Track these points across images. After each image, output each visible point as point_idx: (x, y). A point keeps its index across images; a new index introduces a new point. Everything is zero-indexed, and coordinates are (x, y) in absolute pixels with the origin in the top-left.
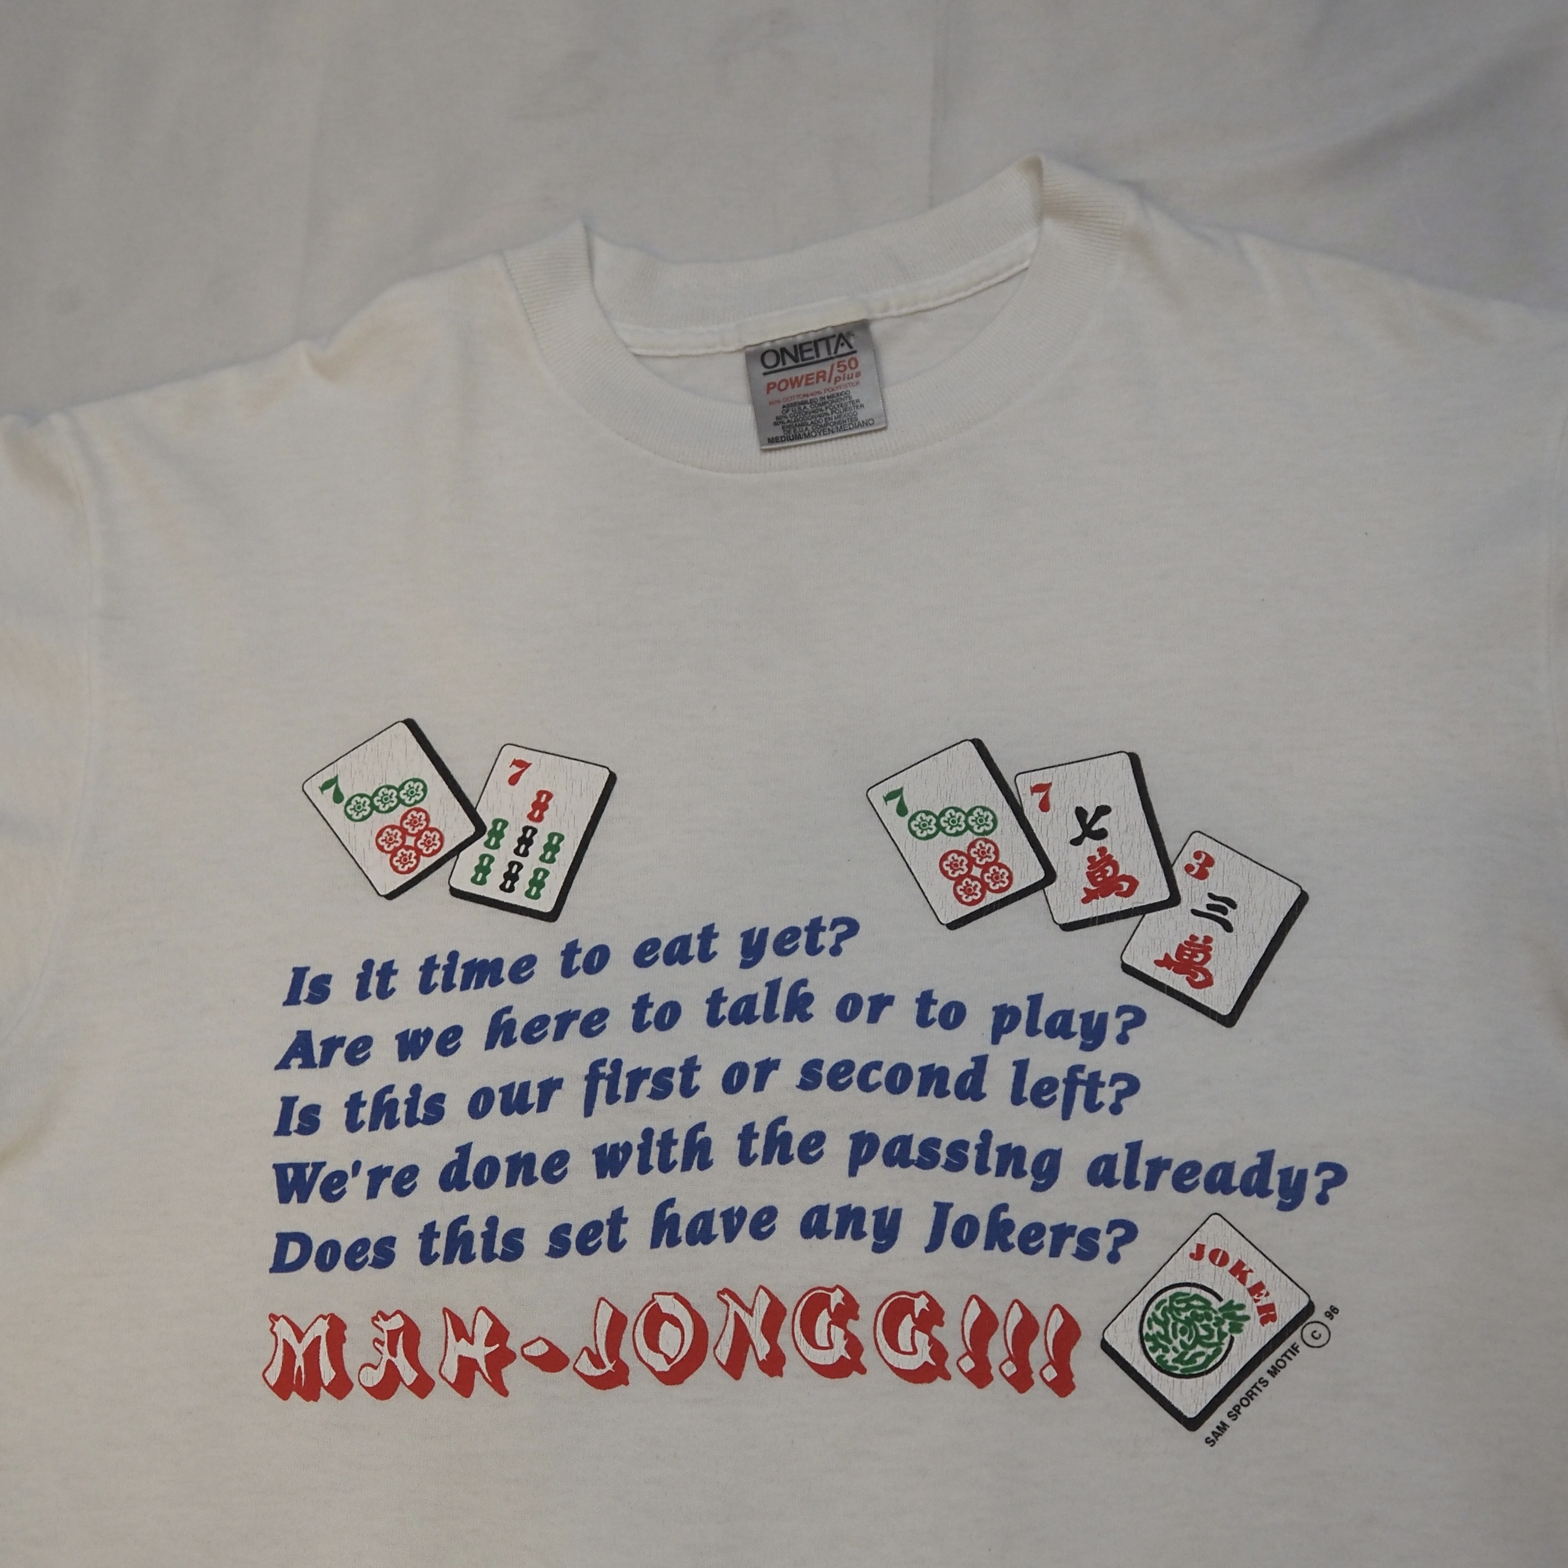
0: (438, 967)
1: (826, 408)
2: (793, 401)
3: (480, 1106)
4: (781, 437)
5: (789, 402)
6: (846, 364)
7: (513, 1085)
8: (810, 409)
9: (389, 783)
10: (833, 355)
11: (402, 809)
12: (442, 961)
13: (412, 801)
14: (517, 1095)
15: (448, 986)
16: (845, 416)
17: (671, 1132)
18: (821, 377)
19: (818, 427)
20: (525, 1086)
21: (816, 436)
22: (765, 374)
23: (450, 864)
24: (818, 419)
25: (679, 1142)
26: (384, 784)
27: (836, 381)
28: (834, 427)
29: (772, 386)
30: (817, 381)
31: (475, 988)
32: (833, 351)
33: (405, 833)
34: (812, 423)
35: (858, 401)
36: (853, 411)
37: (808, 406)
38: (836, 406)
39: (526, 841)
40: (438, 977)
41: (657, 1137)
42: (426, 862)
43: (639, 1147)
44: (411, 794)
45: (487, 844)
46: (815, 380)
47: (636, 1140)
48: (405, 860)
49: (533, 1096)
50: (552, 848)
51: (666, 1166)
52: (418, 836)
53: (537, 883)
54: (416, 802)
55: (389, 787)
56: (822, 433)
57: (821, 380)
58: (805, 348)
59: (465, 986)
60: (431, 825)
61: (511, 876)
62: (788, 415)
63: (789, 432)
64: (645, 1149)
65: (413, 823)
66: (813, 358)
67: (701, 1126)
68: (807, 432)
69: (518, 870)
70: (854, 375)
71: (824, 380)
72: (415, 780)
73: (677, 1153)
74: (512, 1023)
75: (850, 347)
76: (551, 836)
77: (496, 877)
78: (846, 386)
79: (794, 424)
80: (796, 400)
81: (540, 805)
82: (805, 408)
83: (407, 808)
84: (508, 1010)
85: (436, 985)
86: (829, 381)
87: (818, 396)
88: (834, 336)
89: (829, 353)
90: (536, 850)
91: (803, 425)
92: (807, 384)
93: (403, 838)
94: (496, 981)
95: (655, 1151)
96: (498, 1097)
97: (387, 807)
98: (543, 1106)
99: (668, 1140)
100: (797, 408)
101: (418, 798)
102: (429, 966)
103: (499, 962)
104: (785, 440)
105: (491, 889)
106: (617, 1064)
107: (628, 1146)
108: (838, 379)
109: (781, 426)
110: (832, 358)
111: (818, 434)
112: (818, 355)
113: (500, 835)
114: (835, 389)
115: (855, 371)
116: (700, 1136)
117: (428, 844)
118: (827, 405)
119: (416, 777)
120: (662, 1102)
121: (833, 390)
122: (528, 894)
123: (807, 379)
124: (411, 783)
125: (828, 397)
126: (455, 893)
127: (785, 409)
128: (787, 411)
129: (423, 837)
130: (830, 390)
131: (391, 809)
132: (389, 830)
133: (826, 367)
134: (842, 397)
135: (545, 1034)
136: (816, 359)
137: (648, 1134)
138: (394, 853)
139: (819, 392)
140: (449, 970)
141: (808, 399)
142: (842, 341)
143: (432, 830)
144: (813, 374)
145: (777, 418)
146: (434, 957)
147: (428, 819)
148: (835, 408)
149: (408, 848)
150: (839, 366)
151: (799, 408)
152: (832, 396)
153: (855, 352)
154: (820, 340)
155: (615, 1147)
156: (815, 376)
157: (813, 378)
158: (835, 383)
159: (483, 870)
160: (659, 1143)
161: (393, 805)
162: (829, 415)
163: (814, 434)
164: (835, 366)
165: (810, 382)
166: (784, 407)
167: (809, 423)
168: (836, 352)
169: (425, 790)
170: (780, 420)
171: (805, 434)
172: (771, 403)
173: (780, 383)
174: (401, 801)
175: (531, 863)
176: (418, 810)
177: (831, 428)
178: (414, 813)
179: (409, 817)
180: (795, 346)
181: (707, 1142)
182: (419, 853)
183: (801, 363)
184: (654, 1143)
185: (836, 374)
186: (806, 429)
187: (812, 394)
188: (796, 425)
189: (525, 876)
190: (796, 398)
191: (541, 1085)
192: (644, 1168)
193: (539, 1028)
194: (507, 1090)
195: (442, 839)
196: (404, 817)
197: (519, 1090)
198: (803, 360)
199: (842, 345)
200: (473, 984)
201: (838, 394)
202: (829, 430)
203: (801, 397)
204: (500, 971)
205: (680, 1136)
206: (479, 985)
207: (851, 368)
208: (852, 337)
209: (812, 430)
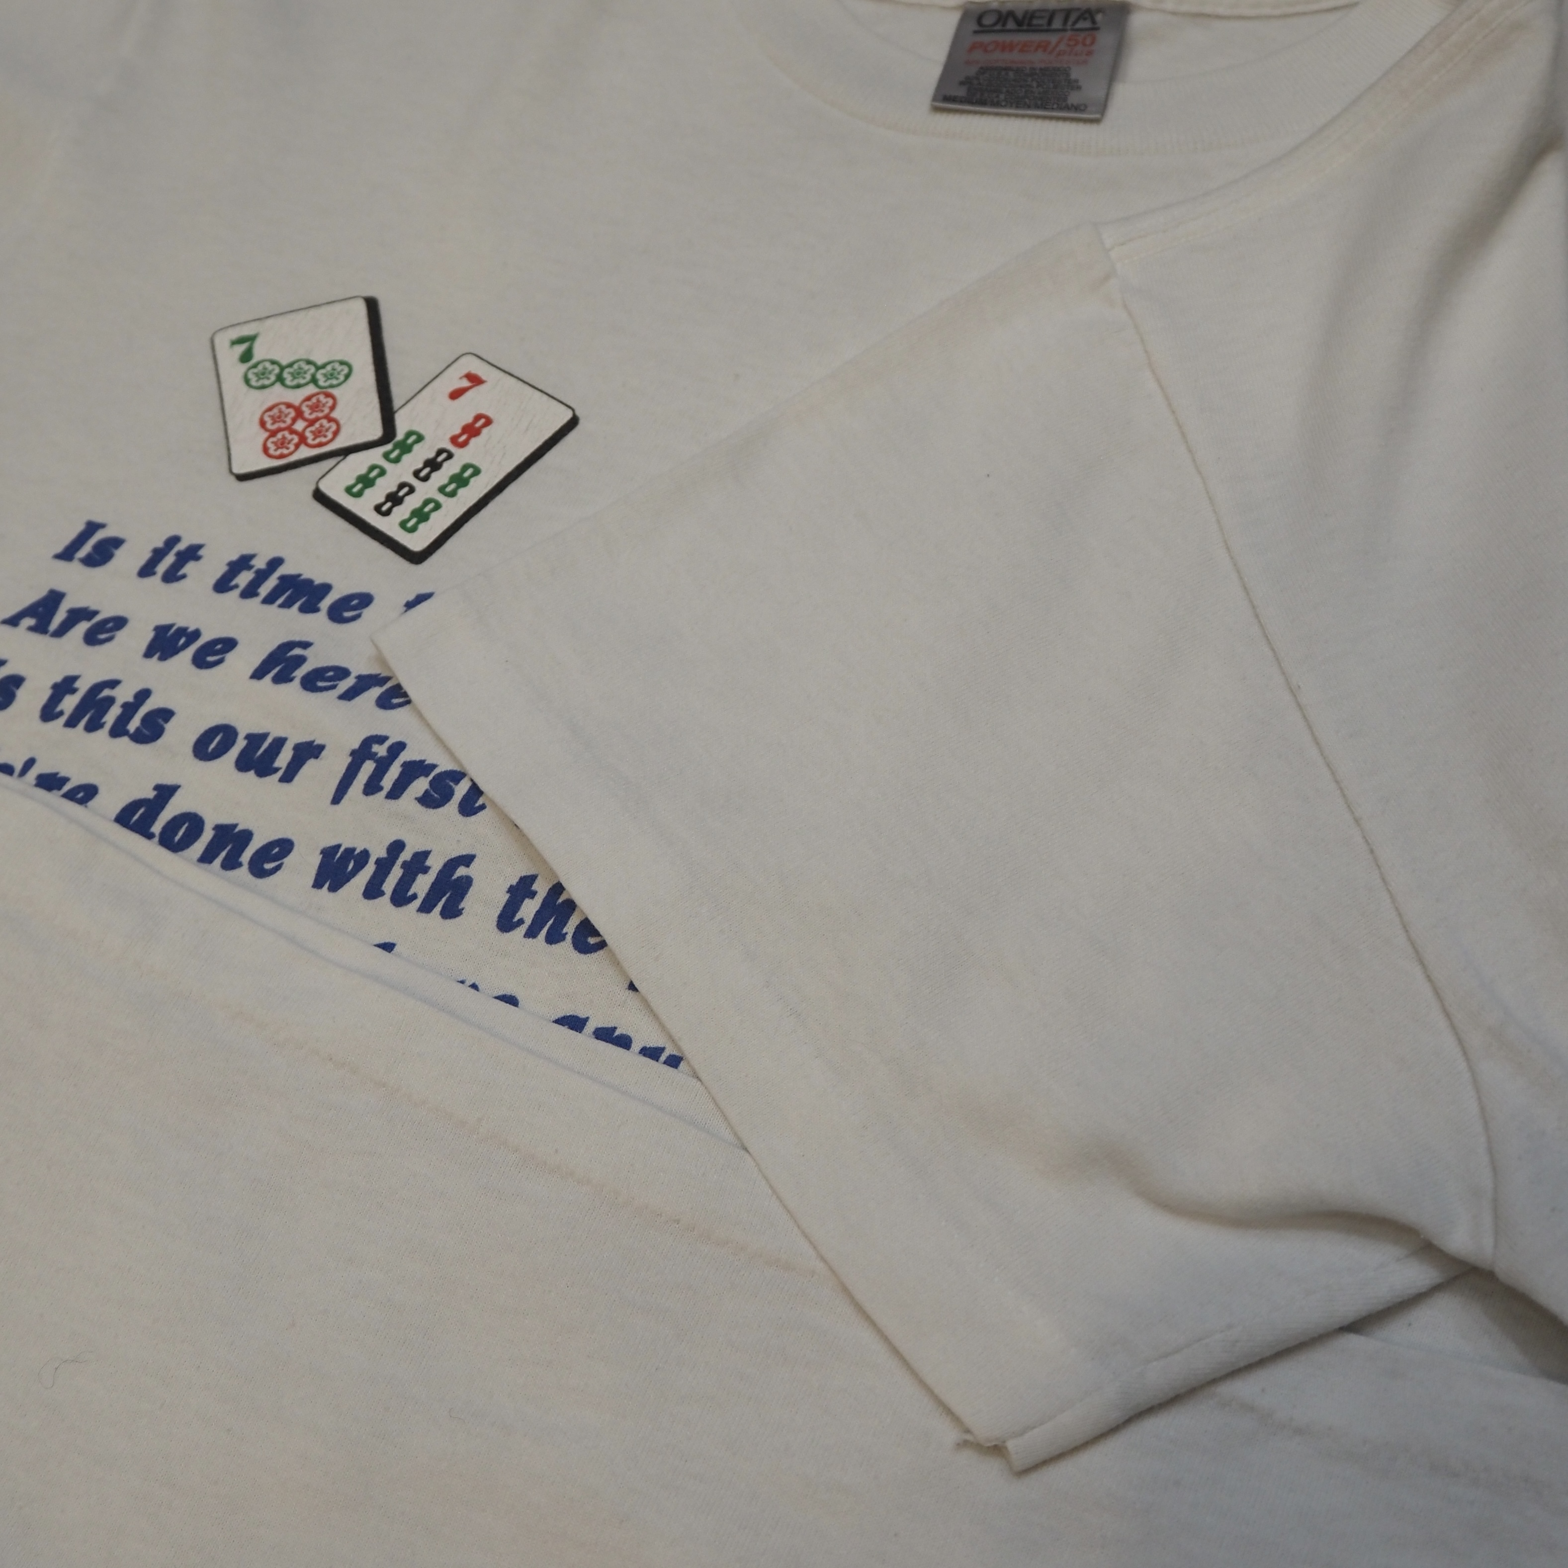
0: (250, 568)
2: (995, 65)
3: (212, 746)
4: (962, 98)
5: (989, 65)
6: (1080, 39)
7: (264, 736)
8: (1012, 77)
9: (312, 358)
10: (1067, 28)
11: (311, 389)
12: (260, 563)
13: (327, 384)
14: (266, 751)
15: (249, 592)
17: (426, 854)
18: (1042, 47)
19: (1014, 97)
20: (280, 743)
22: (975, 32)
23: (331, 462)
25: (430, 872)
26: (304, 357)
27: (1058, 55)
29: (978, 45)
30: (1035, 51)
31: (282, 606)
32: (1070, 23)
33: (299, 414)
35: (1077, 81)
36: (1064, 91)
37: (1011, 74)
38: (1046, 81)
39: (433, 465)
40: (244, 579)
41: (406, 855)
42: (305, 452)
43: (378, 862)
44: (330, 376)
45: (386, 456)
46: (1032, 48)
47: (379, 851)
48: (282, 444)
49: (283, 760)
50: (460, 481)
51: (400, 898)
52: (312, 423)
53: (421, 515)
54: (332, 386)
55: (309, 362)
56: (1014, 106)
57: (1040, 50)
58: (1038, 14)
59: (269, 600)
60: (334, 415)
61: (395, 499)
62: (982, 77)
64: (384, 867)
65: (315, 408)
67: (467, 860)
68: (996, 100)
69: (407, 494)
70: (1085, 53)
72: (342, 363)
73: (422, 885)
74: (300, 660)
75: (1093, 22)
76: (465, 467)
77: (377, 494)
80: (999, 64)
81: (471, 431)
82: (1006, 74)
83: (316, 390)
84: (306, 645)
85: (236, 586)
86: (1051, 53)
87: (1028, 66)
88: (1078, 9)
89: (1064, 25)
90: (440, 478)
91: (994, 91)
92: (1021, 51)
93: (294, 420)
94: (310, 608)
95: (396, 873)
96: (241, 744)
97: (295, 382)
98: (288, 777)
99: (418, 863)
100: (996, 73)
101: (335, 382)
102: (243, 563)
103: (326, 588)
104: (965, 102)
105: (363, 508)
106: (400, 747)
107: (365, 855)
108: (1062, 53)
110: (1065, 31)
111: (1009, 105)
112: (1049, 24)
113: (405, 448)
114: (1053, 62)
115: (1087, 49)
116: (461, 871)
117: (317, 434)
118: (1035, 77)
119: (346, 359)
120: (431, 811)
122: (403, 525)
124: (337, 365)
125: (1040, 69)
126: (320, 497)
127: (981, 71)
128: (983, 74)
129: (317, 425)
130: (1047, 62)
131: (298, 386)
132: (283, 407)
133: (1053, 38)
134: (1059, 72)
135: (333, 687)
136: (1045, 28)
137: (397, 847)
138: (273, 434)
139: (1032, 62)
140: (262, 576)
141: (1015, 66)
142: (1086, 16)
143: (330, 420)
144: (1033, 42)
145: (967, 78)
146: (252, 557)
147: (333, 408)
148: (1044, 82)
149: (293, 432)
150: (1069, 40)
151: (999, 74)
154: (1059, 10)
155: (350, 852)
156: (1035, 45)
158: (1056, 57)
159: (366, 481)
160: (405, 865)
161: (302, 381)
163: (1003, 104)
164: (1065, 39)
165: (1026, 49)
166: (981, 69)
167: (1004, 91)
168: (1072, 25)
169: (347, 376)
171: (993, 102)
172: (968, 62)
174: (314, 380)
175: (425, 491)
176: (328, 395)
178: (322, 398)
179: (314, 400)
180: (1026, 12)
181: (467, 882)
182: (303, 440)
183: (1025, 27)
184: (399, 862)
185: (1062, 47)
186: (997, 96)
188: (987, 89)
189: (412, 503)
190: (1000, 62)
191: (298, 748)
192: (372, 891)
193: (330, 679)
194: (255, 740)
195: (336, 433)
196: (308, 399)
197: (271, 745)
198: (1029, 25)
199: (1084, 19)
200: (280, 601)
201: (1054, 68)
203: (1007, 63)
204: (322, 598)
205: (435, 863)
206: (287, 605)
207: (1084, 45)
208: (1100, 14)
209: (1003, 99)
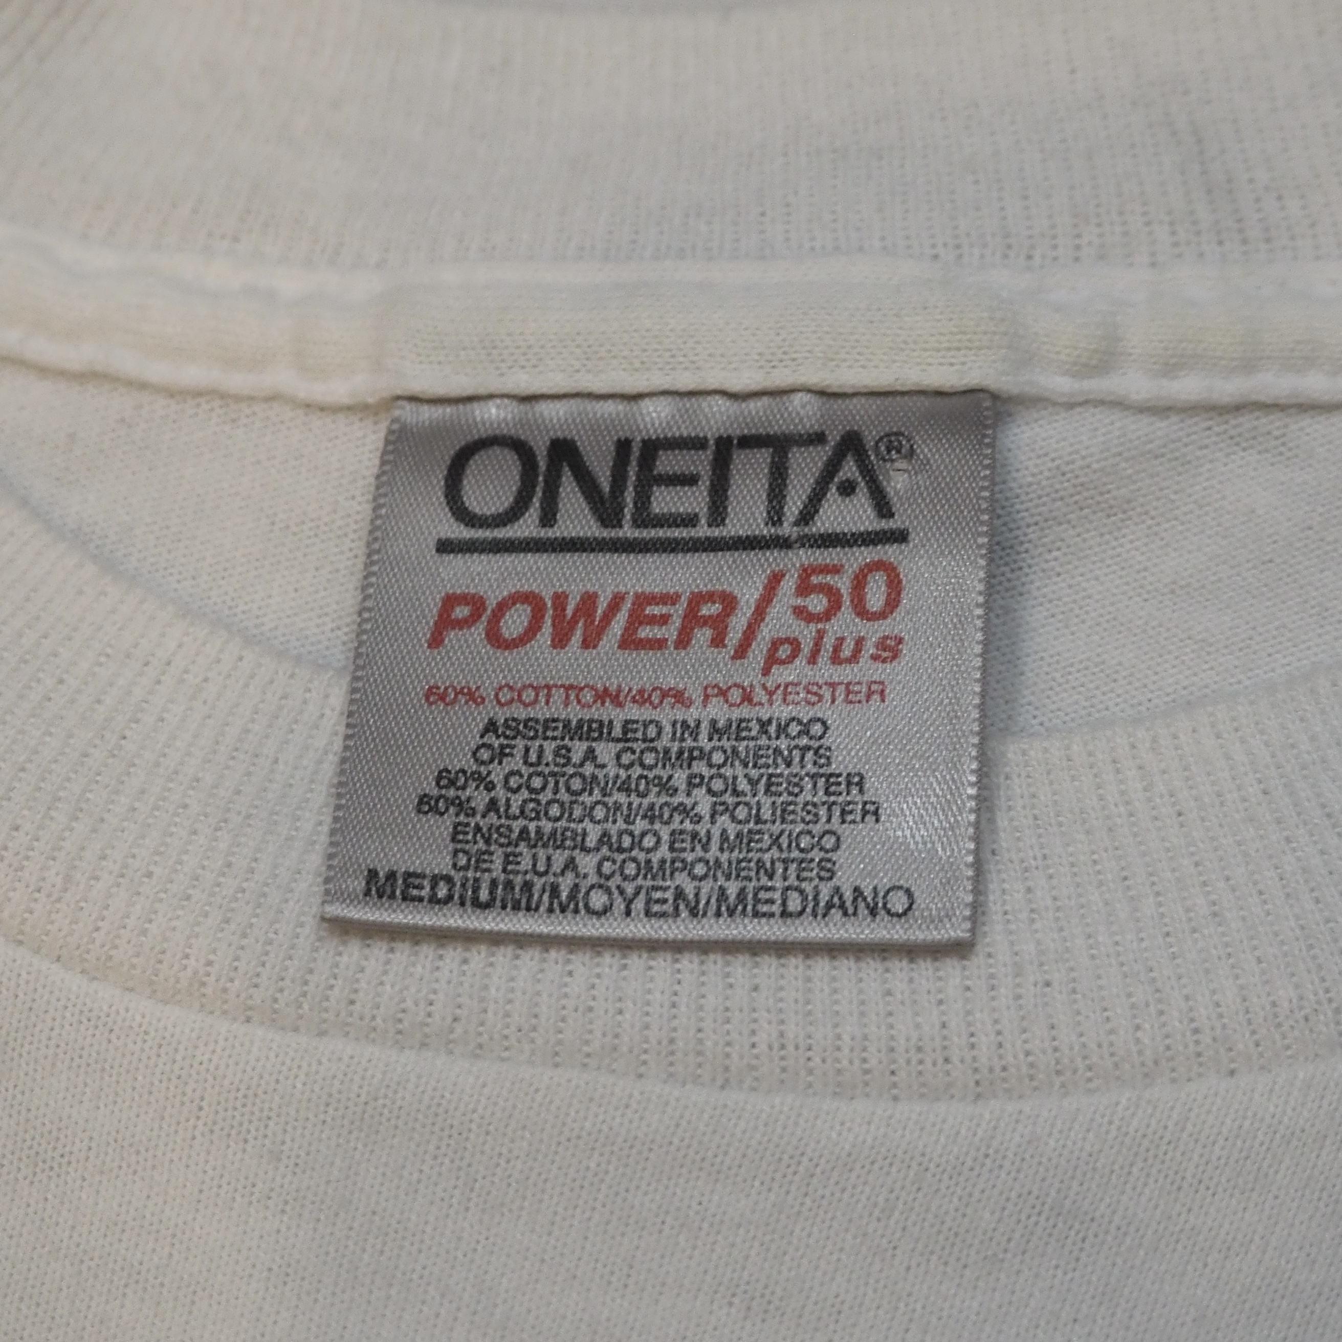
1: (692, 784)
2: (541, 712)
4: (435, 881)
5: (521, 713)
6: (843, 584)
8: (612, 770)
10: (787, 529)
16: (776, 841)
18: (706, 621)
19: (631, 869)
21: (606, 910)
22: (445, 547)
24: (640, 825)
27: (771, 661)
28: (706, 887)
29: (461, 612)
30: (683, 642)
32: (793, 507)
34: (605, 838)
35: (857, 781)
36: (817, 829)
37: (606, 751)
38: (743, 785)
46: (671, 632)
56: (639, 905)
57: (703, 635)
58: (666, 463)
62: (497, 774)
63: (480, 861)
66: (690, 521)
68: (566, 884)
70: (870, 649)
71: (718, 641)
75: (883, 508)
78: (814, 693)
79: (517, 825)
80: (557, 708)
82: (590, 755)
86: (741, 652)
87: (667, 715)
88: (818, 438)
89: (775, 516)
91: (556, 840)
92: (629, 642)
100: (549, 747)
104: (449, 898)
108: (784, 652)
109: (448, 820)
110: (784, 544)
111: (619, 904)
112: (718, 513)
114: (760, 695)
115: (873, 632)
118: (700, 767)
121: (747, 698)
123: (637, 619)
125: (715, 730)
127: (490, 739)
128: (502, 754)
130: (735, 695)
134: (783, 743)
136: (703, 531)
139: (679, 697)
141: (617, 715)
142: (849, 469)
144: (669, 599)
145: (445, 778)
148: (736, 793)
150: (804, 589)
151: (563, 753)
152: (739, 729)
153: (900, 537)
154: (749, 442)
156: (678, 612)
157: (664, 620)
158: (766, 672)
162: (698, 819)
163: (598, 900)
164: (789, 585)
165: (645, 632)
166: (491, 727)
167: (591, 841)
168: (806, 516)
170: (452, 793)
171: (555, 891)
172: (435, 695)
173: (502, 607)
177: (689, 889)
180: (623, 446)
183: (627, 531)
186: (571, 865)
187: (642, 698)
188: (524, 831)
190: (558, 696)
198: (643, 519)
199: (847, 489)
201: (764, 725)
202: (679, 894)
203: (588, 697)
207: (862, 611)
208: (902, 464)
209: (593, 879)
